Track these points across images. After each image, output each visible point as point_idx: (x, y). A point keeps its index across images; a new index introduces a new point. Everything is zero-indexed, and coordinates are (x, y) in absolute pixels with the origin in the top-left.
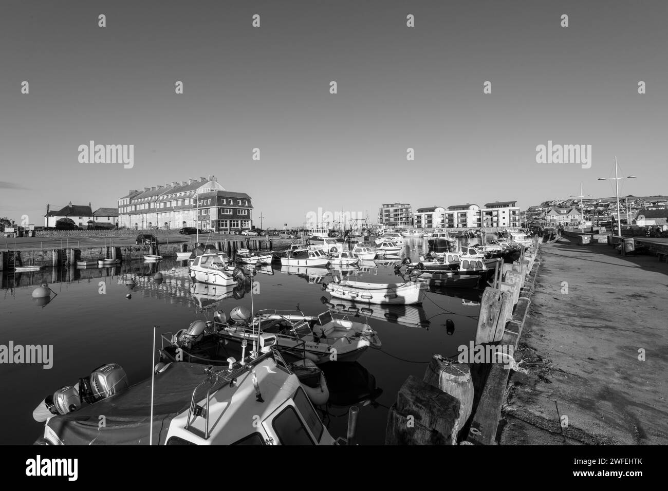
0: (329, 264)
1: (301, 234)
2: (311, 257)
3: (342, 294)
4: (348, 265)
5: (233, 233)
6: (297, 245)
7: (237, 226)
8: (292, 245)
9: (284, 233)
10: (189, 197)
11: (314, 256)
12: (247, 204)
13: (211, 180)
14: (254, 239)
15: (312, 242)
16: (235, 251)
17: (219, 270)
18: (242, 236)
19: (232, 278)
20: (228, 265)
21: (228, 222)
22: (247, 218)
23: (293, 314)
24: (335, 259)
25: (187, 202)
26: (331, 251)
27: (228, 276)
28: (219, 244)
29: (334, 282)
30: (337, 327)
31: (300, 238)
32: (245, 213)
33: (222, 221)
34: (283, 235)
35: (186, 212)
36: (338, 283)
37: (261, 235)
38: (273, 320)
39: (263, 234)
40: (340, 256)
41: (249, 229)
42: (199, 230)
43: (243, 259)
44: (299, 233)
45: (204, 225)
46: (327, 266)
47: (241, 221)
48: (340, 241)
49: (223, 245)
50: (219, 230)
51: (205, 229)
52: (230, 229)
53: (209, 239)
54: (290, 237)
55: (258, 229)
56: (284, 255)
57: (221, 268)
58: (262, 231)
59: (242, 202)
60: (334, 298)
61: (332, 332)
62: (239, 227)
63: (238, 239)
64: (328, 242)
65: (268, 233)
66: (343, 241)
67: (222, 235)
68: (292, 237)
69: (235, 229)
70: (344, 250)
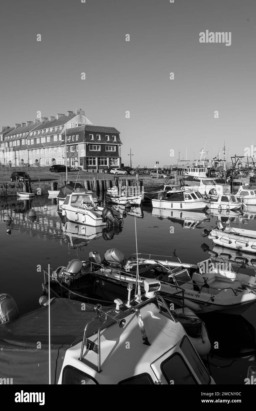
0: (207, 208)
1: (174, 174)
2: (187, 200)
3: (228, 242)
4: (228, 210)
5: (101, 171)
6: (171, 186)
7: (106, 164)
8: (165, 186)
9: (156, 172)
10: (58, 133)
11: (190, 198)
12: (115, 140)
13: (78, 113)
14: (124, 178)
15: (186, 182)
16: (104, 190)
17: (88, 210)
18: (110, 175)
19: (101, 218)
20: (97, 205)
21: (96, 159)
22: (116, 155)
23: (170, 260)
24: (214, 202)
25: (55, 138)
26: (210, 193)
27: (97, 217)
28: (88, 182)
29: (218, 229)
30: (219, 277)
31: (174, 178)
32: (113, 150)
33: (91, 158)
34: (155, 174)
35: (55, 149)
36: (223, 230)
37: (130, 174)
38: (148, 265)
39: (133, 173)
40: (220, 199)
41: (118, 167)
42: (68, 168)
43: (112, 199)
44: (172, 173)
45: (73, 162)
46: (204, 210)
47: (110, 158)
48: (220, 182)
49: (92, 184)
50: (87, 168)
51: (73, 166)
52: (98, 167)
53: (78, 178)
54: (162, 177)
55: (127, 168)
56: (156, 197)
57: (91, 208)
58: (132, 169)
59: (110, 138)
60: (218, 246)
61: (214, 282)
62: (108, 165)
63: (107, 178)
64: (205, 182)
65: (138, 171)
66: (224, 183)
67: (90, 173)
68: (165, 176)
69: (104, 167)
70: (224, 193)
